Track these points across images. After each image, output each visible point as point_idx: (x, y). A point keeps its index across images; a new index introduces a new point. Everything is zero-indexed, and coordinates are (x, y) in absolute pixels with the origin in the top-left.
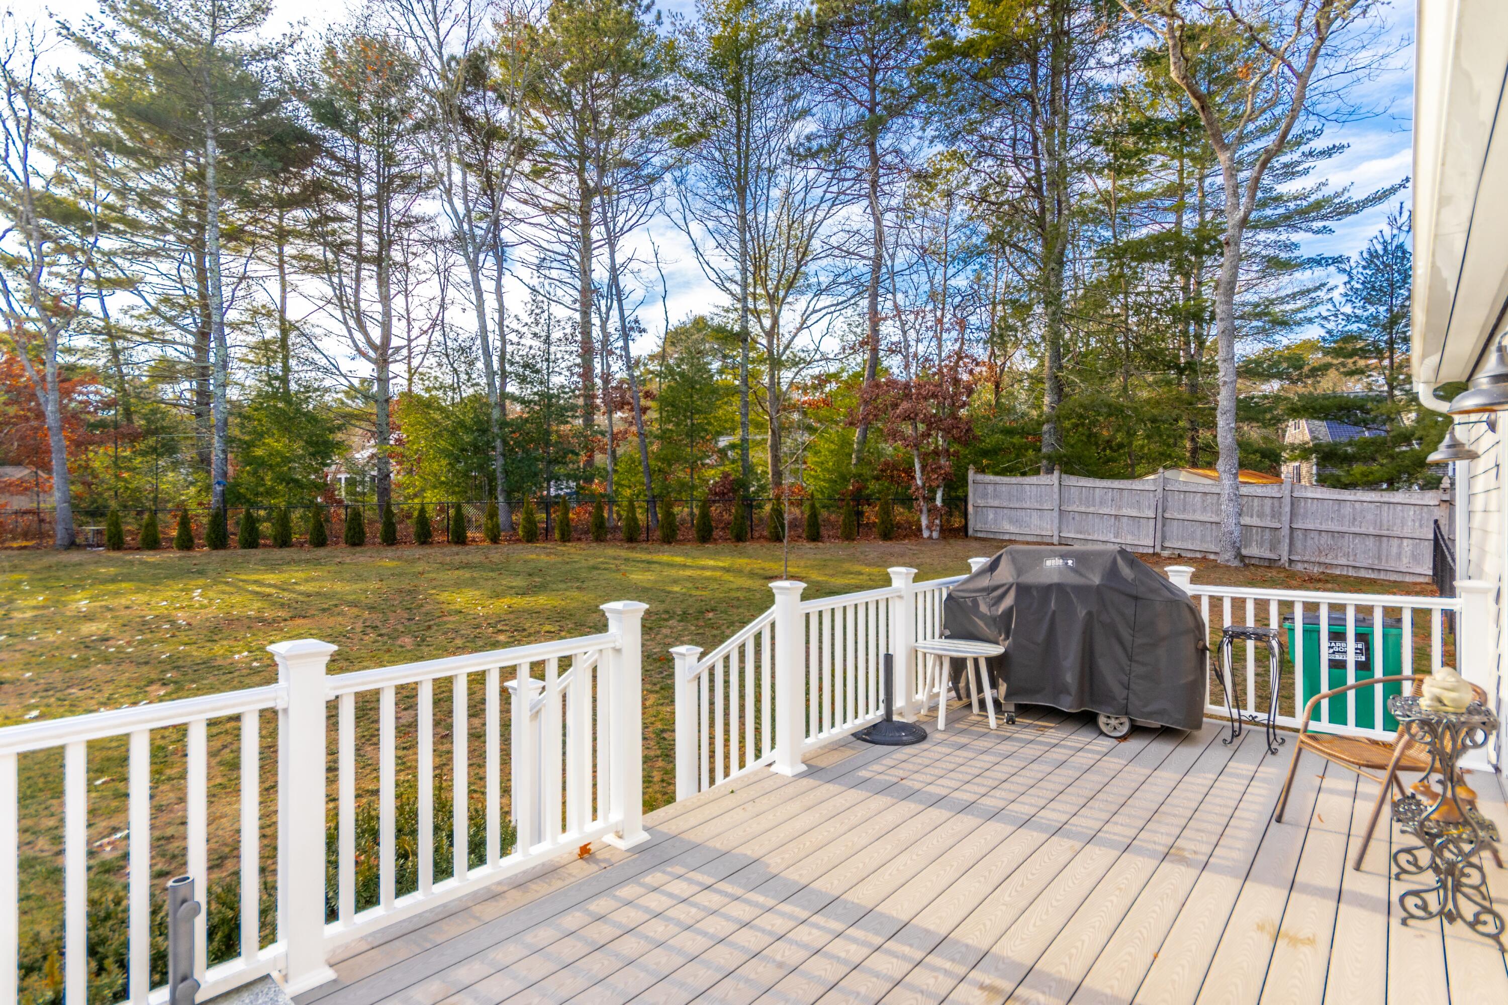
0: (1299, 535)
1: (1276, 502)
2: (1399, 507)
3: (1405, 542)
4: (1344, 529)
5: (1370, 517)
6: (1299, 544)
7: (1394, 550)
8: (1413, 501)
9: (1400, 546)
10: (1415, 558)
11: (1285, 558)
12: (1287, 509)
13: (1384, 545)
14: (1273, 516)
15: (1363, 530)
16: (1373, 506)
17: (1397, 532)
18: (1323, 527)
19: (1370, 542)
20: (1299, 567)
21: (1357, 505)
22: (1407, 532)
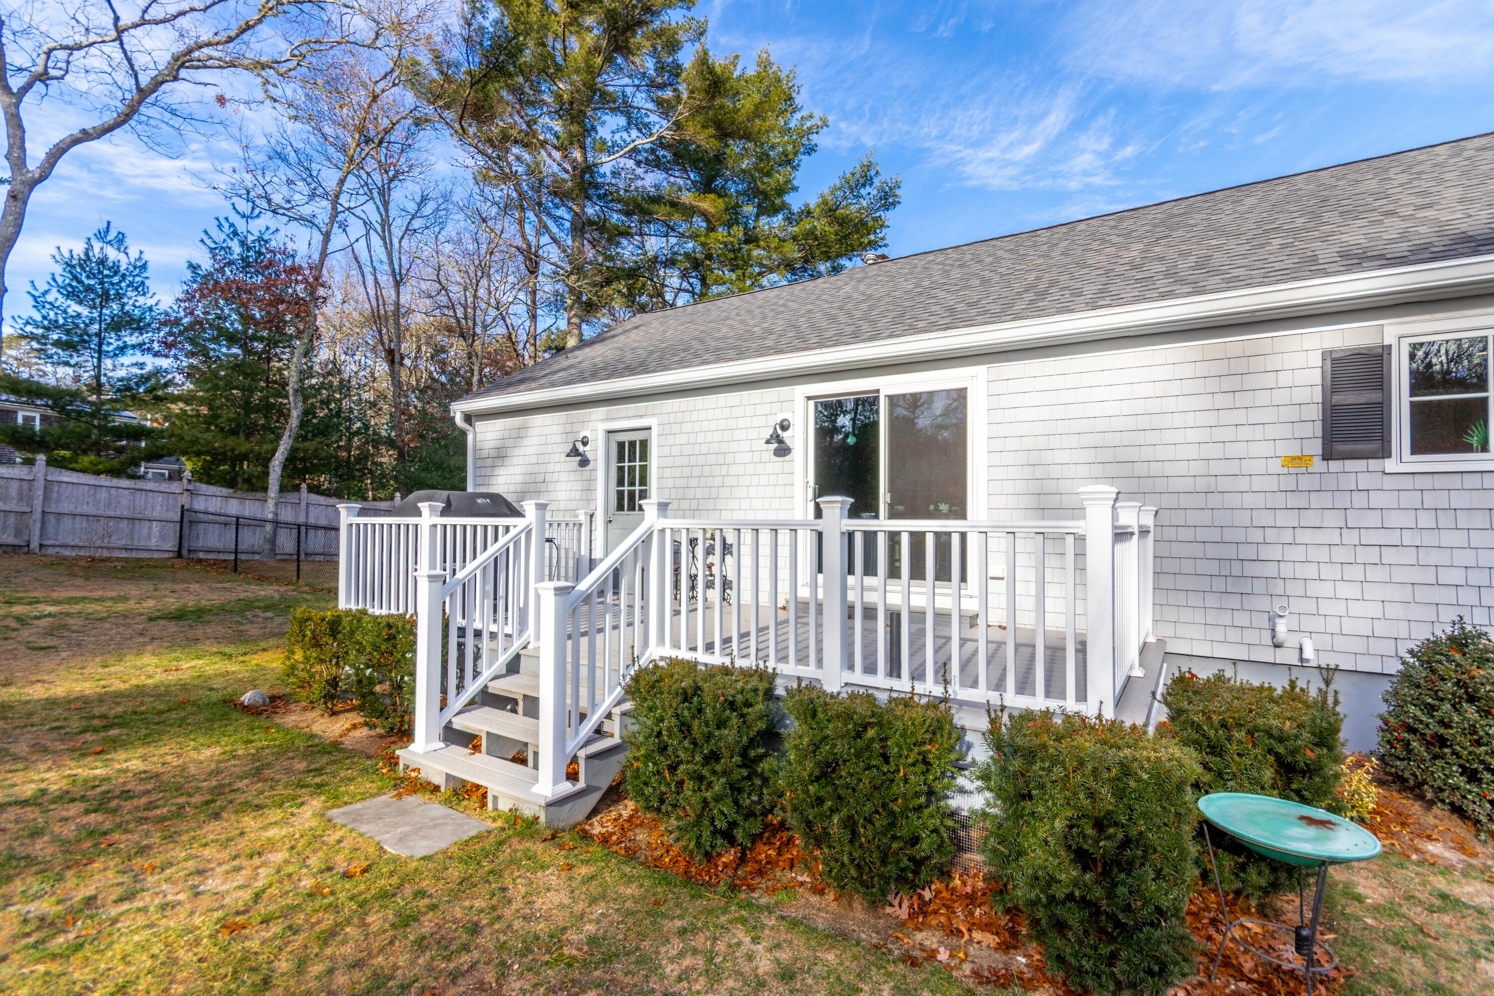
0: (52, 519)
1: (25, 485)
2: (151, 494)
3: (155, 523)
4: (100, 512)
5: (125, 502)
6: (51, 530)
7: (145, 531)
8: (162, 489)
9: (150, 528)
10: (162, 537)
11: (35, 545)
12: (40, 492)
13: (137, 526)
14: (20, 500)
15: (118, 513)
16: (127, 492)
17: (148, 514)
18: (79, 510)
19: (124, 525)
20: (50, 551)
21: (113, 491)
22: (156, 514)
